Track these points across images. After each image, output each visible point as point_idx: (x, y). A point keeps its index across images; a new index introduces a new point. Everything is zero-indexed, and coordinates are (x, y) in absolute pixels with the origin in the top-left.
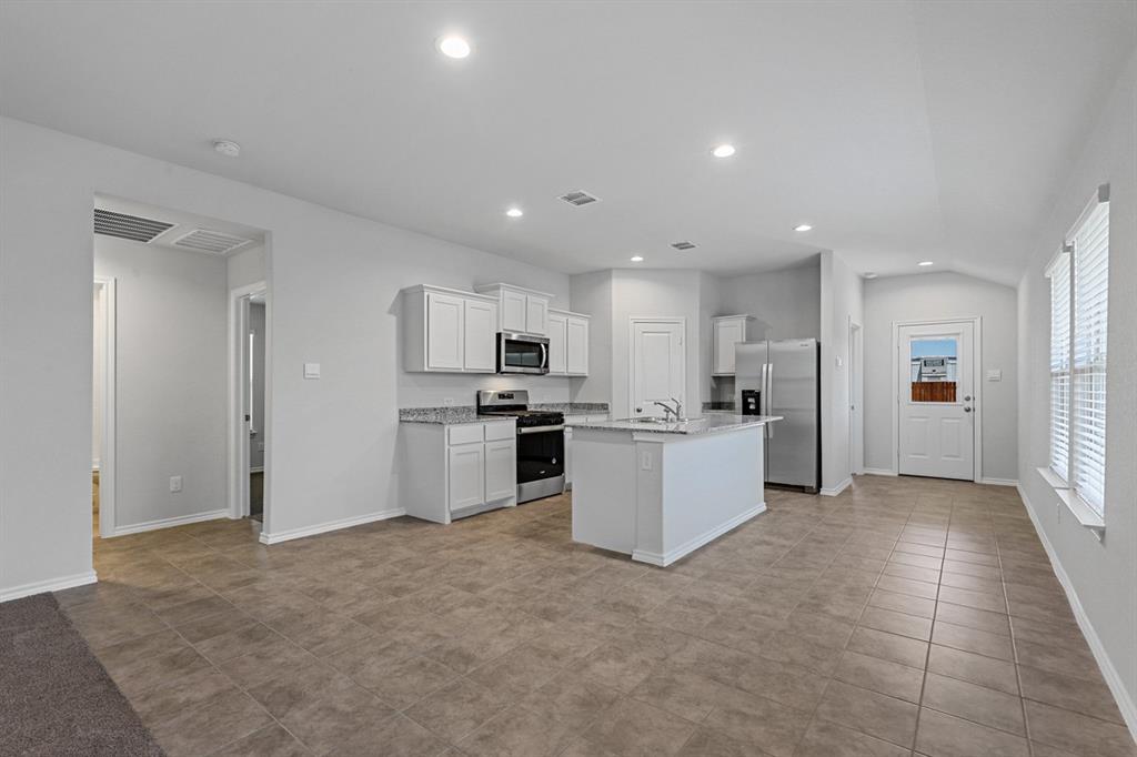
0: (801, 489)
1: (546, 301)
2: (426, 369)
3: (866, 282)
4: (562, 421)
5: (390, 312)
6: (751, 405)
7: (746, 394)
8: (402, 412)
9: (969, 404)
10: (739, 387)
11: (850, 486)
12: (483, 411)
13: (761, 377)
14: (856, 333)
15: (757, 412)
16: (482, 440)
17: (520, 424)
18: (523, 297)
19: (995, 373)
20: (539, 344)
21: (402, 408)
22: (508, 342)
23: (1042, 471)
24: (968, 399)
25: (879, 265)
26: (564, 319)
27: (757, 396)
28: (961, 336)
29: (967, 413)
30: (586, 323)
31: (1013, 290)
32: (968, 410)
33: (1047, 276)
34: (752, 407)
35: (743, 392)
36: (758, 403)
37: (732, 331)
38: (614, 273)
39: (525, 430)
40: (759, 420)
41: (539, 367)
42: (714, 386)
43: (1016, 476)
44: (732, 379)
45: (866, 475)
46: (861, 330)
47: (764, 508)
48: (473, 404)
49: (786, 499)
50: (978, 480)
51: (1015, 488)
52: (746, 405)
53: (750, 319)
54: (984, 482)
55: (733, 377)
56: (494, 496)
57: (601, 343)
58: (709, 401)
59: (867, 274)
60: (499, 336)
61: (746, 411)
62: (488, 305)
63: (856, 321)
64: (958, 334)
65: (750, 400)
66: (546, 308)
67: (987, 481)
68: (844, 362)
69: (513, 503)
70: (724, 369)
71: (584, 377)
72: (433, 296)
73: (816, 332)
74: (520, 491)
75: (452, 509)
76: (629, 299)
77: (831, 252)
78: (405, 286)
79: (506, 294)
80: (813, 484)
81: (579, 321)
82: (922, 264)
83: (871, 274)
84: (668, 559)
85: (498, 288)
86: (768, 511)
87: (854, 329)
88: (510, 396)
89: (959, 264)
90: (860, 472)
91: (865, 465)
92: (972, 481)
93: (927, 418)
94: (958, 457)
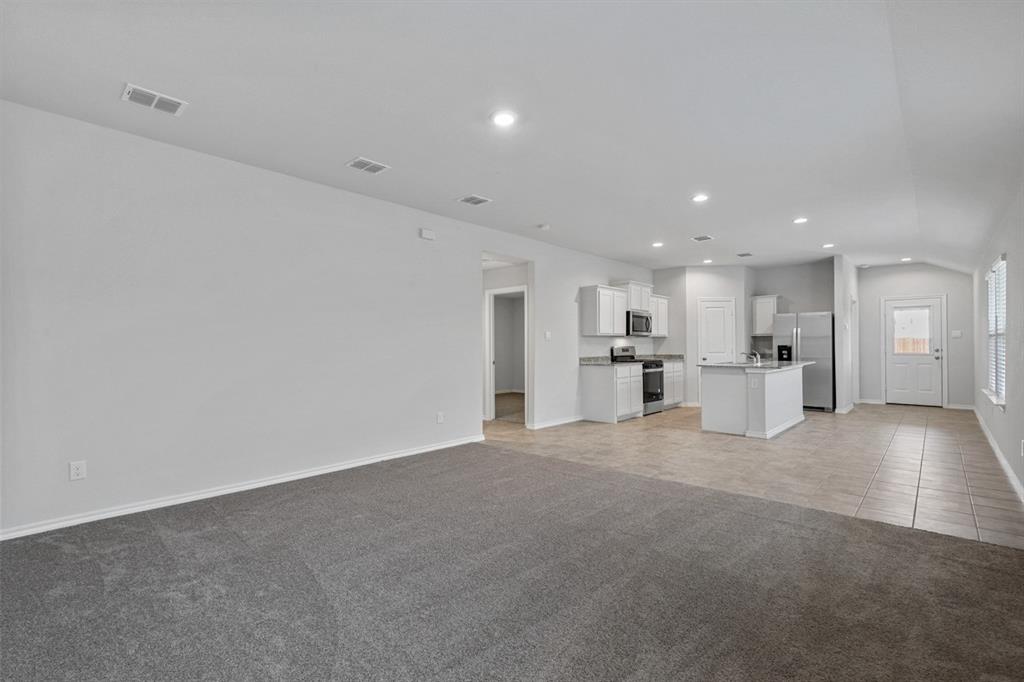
0: (822, 409)
1: (650, 289)
2: (598, 334)
3: (861, 271)
4: (662, 366)
5: (575, 301)
6: (785, 354)
7: (781, 348)
8: (580, 359)
9: (938, 354)
10: (776, 344)
11: (853, 409)
12: (614, 359)
13: (792, 337)
14: (855, 305)
17: (645, 367)
18: (640, 288)
19: (956, 333)
20: (646, 317)
21: (581, 357)
22: (634, 316)
23: (984, 391)
24: (937, 351)
25: (870, 260)
27: (789, 349)
28: (931, 308)
30: (667, 302)
31: (970, 276)
32: (937, 358)
33: (986, 279)
34: (785, 356)
35: (779, 347)
36: (790, 354)
37: (766, 306)
38: (687, 270)
39: (647, 371)
40: (790, 364)
41: (646, 332)
42: (753, 343)
43: (973, 402)
44: (768, 339)
45: (862, 403)
46: (858, 302)
47: (803, 418)
48: (609, 355)
49: (814, 415)
50: (945, 406)
51: (972, 411)
52: (780, 354)
53: (779, 298)
55: (771, 337)
56: (634, 410)
57: (678, 314)
59: (861, 266)
60: (628, 313)
61: (781, 358)
62: (623, 295)
63: (855, 298)
64: (929, 307)
65: (784, 352)
66: (649, 294)
67: (951, 407)
68: (848, 326)
69: (641, 415)
70: (760, 331)
71: (665, 338)
72: (600, 291)
73: (831, 307)
74: (645, 408)
75: (619, 415)
76: (696, 285)
77: (841, 256)
78: (582, 286)
79: (633, 288)
80: (831, 406)
81: (663, 300)
82: (903, 259)
83: (863, 265)
84: (770, 434)
86: (805, 420)
87: (854, 302)
88: (627, 350)
89: (930, 260)
90: (858, 401)
91: (861, 397)
92: (941, 407)
93: (907, 364)
94: (930, 390)
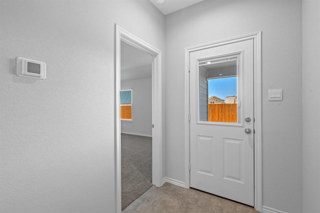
24: (248, 120)
28: (241, 55)
29: (248, 135)
32: (248, 132)
46: (160, 57)
67: (267, 210)
92: (253, 207)
93: (212, 137)
94: (239, 179)
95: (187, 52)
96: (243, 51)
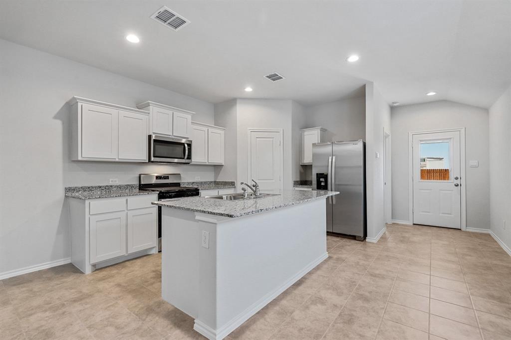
1: (189, 117)
2: (80, 158)
3: (394, 109)
5: (56, 117)
6: (322, 183)
7: (319, 176)
8: (68, 190)
9: (458, 182)
10: (315, 172)
11: (385, 233)
12: (144, 188)
13: (328, 166)
14: (387, 139)
15: (325, 188)
16: (125, 209)
18: (170, 112)
19: (474, 162)
20: (183, 144)
21: (67, 187)
22: (157, 141)
24: (457, 178)
25: (400, 98)
26: (205, 129)
27: (325, 177)
28: (452, 139)
29: (456, 187)
30: (222, 132)
31: (486, 110)
32: (457, 185)
34: (323, 184)
35: (317, 174)
36: (326, 182)
38: (238, 101)
41: (184, 158)
42: (302, 171)
45: (394, 224)
46: (390, 137)
47: (326, 255)
48: (136, 183)
49: (342, 247)
50: (464, 228)
52: (319, 182)
53: (323, 130)
54: (468, 230)
55: (311, 166)
57: (231, 145)
58: (298, 180)
59: (393, 103)
60: (150, 137)
61: (319, 187)
62: (140, 116)
63: (387, 131)
64: (450, 139)
65: (321, 180)
66: (190, 120)
67: (470, 229)
68: (381, 155)
69: (155, 251)
70: (307, 160)
71: (222, 165)
72: (85, 105)
73: (363, 137)
74: (160, 243)
77: (372, 83)
79: (154, 109)
80: (362, 235)
82: (429, 94)
83: (395, 103)
85: (148, 105)
86: (330, 258)
87: (386, 137)
88: (166, 177)
89: (455, 94)
90: (390, 222)
91: (393, 217)
92: (460, 229)
93: (431, 190)
94: (451, 214)
95: (410, 134)
96: (453, 138)
